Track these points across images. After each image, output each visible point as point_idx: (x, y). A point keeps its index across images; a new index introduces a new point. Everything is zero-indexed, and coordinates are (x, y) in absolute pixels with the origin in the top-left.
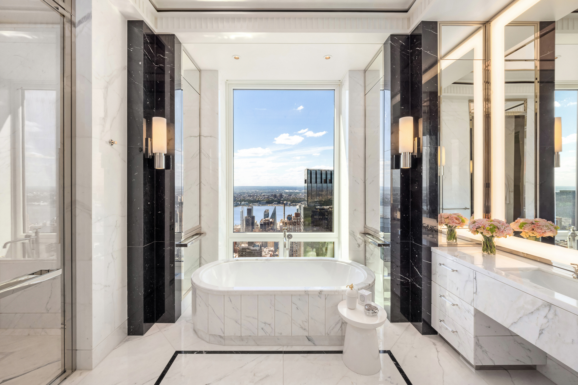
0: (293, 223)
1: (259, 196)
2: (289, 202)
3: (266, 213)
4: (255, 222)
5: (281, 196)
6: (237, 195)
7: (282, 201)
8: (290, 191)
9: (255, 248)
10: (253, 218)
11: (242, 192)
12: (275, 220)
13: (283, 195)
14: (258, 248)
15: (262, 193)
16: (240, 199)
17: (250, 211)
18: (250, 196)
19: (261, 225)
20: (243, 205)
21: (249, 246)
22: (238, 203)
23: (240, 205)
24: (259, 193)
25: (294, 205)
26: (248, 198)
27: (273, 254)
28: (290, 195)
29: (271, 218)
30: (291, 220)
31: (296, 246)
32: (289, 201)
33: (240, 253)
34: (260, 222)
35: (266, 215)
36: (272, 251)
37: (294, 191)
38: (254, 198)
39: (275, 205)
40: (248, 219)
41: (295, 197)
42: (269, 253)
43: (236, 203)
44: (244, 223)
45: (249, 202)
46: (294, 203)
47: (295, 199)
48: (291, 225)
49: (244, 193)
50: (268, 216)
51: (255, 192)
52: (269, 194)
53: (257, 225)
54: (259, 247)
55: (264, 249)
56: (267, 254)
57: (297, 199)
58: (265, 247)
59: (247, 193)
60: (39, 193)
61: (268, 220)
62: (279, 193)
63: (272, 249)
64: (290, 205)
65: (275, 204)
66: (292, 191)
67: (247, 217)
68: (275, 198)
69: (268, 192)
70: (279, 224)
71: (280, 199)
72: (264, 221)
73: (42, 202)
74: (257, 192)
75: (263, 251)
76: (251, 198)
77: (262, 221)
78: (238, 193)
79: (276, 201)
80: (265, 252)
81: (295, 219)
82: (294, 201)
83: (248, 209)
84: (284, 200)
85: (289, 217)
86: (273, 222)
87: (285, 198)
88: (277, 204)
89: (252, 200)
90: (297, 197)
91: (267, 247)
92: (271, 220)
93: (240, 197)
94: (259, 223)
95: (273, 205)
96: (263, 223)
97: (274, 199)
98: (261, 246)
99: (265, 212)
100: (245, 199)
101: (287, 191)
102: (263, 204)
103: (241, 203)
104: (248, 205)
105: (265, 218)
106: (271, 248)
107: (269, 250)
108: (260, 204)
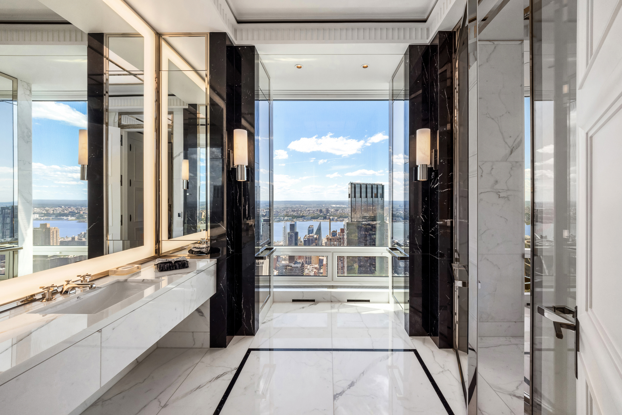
0: (338, 240)
1: (303, 211)
2: (336, 218)
3: (310, 229)
4: (299, 238)
5: (328, 211)
6: (280, 210)
7: (328, 216)
8: (337, 206)
9: (296, 265)
10: (297, 234)
11: (286, 207)
12: (320, 236)
13: (329, 210)
14: (299, 266)
15: (307, 208)
16: (283, 214)
17: (292, 227)
18: (294, 211)
19: (305, 241)
20: (287, 220)
21: (290, 263)
22: (281, 218)
23: (283, 220)
24: (303, 208)
25: (341, 221)
26: (292, 213)
27: (317, 271)
28: (337, 210)
29: (316, 234)
30: (336, 236)
31: (342, 263)
32: (336, 216)
33: (281, 271)
34: (304, 238)
35: (310, 231)
36: (316, 268)
37: (342, 206)
38: (298, 213)
39: (321, 221)
40: (291, 235)
41: (343, 212)
42: (313, 271)
43: (279, 218)
44: (286, 239)
45: (292, 218)
46: (342, 218)
47: (342, 214)
48: (335, 241)
49: (288, 208)
50: (313, 232)
51: (299, 207)
52: (315, 209)
53: (301, 242)
54: (300, 264)
55: (308, 266)
56: (311, 272)
57: (344, 214)
58: (309, 264)
59: (291, 208)
60: (67, 207)
61: (313, 236)
62: (326, 208)
63: (317, 266)
64: (337, 220)
65: (320, 219)
66: (339, 206)
67: (289, 233)
68: (321, 213)
69: (314, 207)
70: (324, 240)
71: (326, 214)
72: (308, 237)
73: (70, 216)
74: (301, 206)
75: (307, 268)
76: (295, 214)
77: (305, 237)
78: (281, 208)
79: (321, 216)
80: (308, 269)
81: (341, 235)
82: (341, 216)
83: (291, 225)
84: (331, 216)
85: (334, 233)
86: (317, 238)
87: (332, 213)
88: (323, 220)
89: (296, 215)
90: (344, 212)
91: (311, 264)
92: (315, 236)
93: (283, 212)
94: (302, 240)
95: (319, 220)
96: (306, 239)
97: (319, 214)
98: (302, 263)
99: (309, 227)
100: (288, 214)
101: (334, 206)
102: (308, 220)
103: (284, 219)
104: (291, 220)
105: (309, 234)
106: (315, 265)
107: (312, 267)
108: (304, 219)
